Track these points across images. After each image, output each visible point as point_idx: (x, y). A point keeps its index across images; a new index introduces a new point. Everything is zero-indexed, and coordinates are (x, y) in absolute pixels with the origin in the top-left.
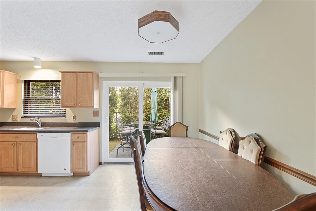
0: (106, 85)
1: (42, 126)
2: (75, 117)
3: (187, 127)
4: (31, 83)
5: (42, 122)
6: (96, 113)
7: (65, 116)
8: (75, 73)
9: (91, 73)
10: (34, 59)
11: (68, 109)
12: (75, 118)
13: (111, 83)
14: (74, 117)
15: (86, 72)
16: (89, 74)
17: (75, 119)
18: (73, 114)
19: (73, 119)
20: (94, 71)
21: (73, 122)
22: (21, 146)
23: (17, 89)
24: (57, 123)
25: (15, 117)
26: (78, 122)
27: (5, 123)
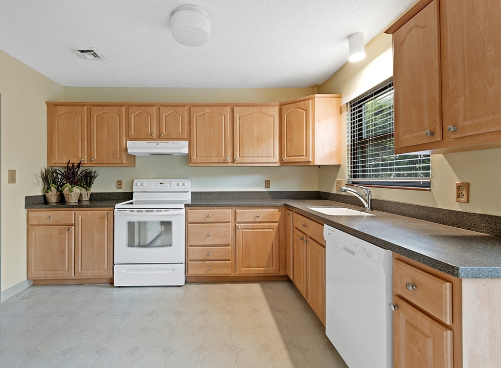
1: (372, 209)
2: (463, 190)
5: (373, 197)
7: (428, 185)
11: (437, 159)
12: (464, 192)
14: (459, 188)
17: (464, 199)
18: (455, 175)
19: (455, 195)
21: (457, 207)
22: (309, 247)
23: (340, 125)
24: (406, 205)
25: (339, 183)
26: (479, 211)
27: (330, 193)
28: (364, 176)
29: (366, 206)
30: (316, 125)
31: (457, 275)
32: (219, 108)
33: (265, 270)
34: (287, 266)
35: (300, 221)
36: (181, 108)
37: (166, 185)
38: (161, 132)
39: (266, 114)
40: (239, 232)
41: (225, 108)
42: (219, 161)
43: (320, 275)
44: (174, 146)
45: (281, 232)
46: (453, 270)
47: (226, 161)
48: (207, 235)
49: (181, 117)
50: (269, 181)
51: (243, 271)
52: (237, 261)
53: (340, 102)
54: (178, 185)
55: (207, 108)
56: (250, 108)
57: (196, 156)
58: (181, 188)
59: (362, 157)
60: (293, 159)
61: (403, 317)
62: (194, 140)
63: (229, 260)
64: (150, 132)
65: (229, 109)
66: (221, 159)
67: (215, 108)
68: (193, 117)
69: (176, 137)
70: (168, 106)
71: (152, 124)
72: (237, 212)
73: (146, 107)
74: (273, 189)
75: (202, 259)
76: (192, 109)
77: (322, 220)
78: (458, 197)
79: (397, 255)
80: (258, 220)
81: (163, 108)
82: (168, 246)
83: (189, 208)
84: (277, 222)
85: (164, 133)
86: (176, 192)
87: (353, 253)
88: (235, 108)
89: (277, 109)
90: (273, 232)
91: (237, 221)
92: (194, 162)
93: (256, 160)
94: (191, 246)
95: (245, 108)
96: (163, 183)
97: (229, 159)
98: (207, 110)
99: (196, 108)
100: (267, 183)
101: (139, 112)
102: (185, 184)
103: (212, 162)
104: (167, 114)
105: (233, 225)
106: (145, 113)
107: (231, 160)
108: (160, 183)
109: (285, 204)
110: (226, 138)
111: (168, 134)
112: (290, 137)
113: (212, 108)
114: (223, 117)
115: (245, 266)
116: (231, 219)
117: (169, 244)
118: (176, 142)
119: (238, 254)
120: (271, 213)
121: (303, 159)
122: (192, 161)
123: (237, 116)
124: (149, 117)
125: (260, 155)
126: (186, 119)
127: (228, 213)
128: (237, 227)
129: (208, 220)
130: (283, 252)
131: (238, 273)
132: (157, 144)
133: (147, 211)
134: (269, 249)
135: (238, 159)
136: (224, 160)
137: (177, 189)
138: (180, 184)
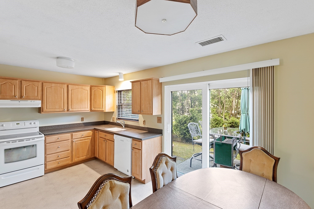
0: (167, 90)
1: (125, 127)
3: (277, 160)
4: (122, 92)
5: (125, 123)
6: (159, 119)
7: (138, 121)
8: (139, 82)
9: (150, 81)
10: (119, 74)
13: (173, 88)
14: (143, 122)
15: (147, 79)
16: (149, 81)
17: (144, 124)
18: (143, 119)
20: (152, 78)
21: (143, 126)
22: (107, 143)
23: (114, 97)
24: (134, 126)
25: (114, 118)
26: (146, 127)
27: (109, 122)
28: (122, 116)
29: (123, 126)
30: (106, 97)
31: (142, 140)
32: (61, 84)
33: (86, 157)
34: (95, 153)
35: (102, 135)
36: (37, 82)
37: (21, 124)
38: (22, 95)
39: (84, 89)
40: (74, 144)
41: (64, 85)
42: (60, 111)
43: (112, 151)
44: (31, 103)
45: (92, 140)
46: (141, 140)
47: (64, 111)
48: (57, 147)
49: (36, 87)
50: (83, 118)
51: (76, 160)
52: (73, 156)
53: (114, 89)
54: (31, 124)
55: (53, 84)
56: (77, 86)
57: (46, 108)
58: (33, 125)
59: (122, 110)
60: (96, 109)
61: (134, 151)
62: (45, 100)
63: (69, 157)
64: (13, 95)
65: (66, 86)
66: (61, 110)
67: (58, 84)
68: (45, 88)
69: (33, 98)
70: (27, 81)
71: (16, 90)
72: (73, 135)
73: (11, 80)
74: (85, 121)
75: (55, 159)
76: (44, 84)
77: (113, 133)
78: (143, 123)
79: (133, 139)
80: (83, 136)
81: (24, 81)
82: (34, 157)
83: (47, 136)
84: (91, 136)
85: (25, 96)
86: (30, 128)
87: (123, 141)
88: (69, 86)
89: (89, 88)
90: (89, 141)
91: (73, 138)
92: (45, 111)
93: (79, 109)
94: (48, 155)
95: (74, 86)
96: (19, 124)
97: (66, 109)
98: (53, 85)
99: (46, 83)
100: (82, 119)
101: (5, 82)
102: (36, 123)
103: (56, 111)
104: (27, 85)
105: (71, 141)
106: (10, 84)
107: (67, 110)
108: (17, 124)
109: (95, 129)
110: (64, 99)
111: (27, 97)
112: (95, 100)
113: (56, 84)
114: (63, 89)
115: (77, 157)
116: (70, 138)
117: (35, 156)
118: (33, 101)
119: (73, 153)
120: (88, 133)
121: (101, 109)
122: (44, 111)
123: (70, 89)
124: (13, 86)
125: (81, 108)
126: (40, 89)
127: (68, 136)
128: (73, 141)
129: (58, 140)
130: (93, 148)
131: (74, 161)
132: (19, 102)
133: (19, 141)
134: (88, 148)
135: (70, 109)
136: (63, 110)
137: (30, 126)
138: (32, 123)
